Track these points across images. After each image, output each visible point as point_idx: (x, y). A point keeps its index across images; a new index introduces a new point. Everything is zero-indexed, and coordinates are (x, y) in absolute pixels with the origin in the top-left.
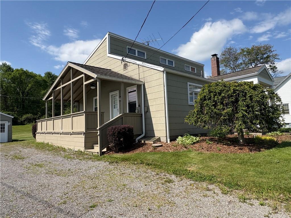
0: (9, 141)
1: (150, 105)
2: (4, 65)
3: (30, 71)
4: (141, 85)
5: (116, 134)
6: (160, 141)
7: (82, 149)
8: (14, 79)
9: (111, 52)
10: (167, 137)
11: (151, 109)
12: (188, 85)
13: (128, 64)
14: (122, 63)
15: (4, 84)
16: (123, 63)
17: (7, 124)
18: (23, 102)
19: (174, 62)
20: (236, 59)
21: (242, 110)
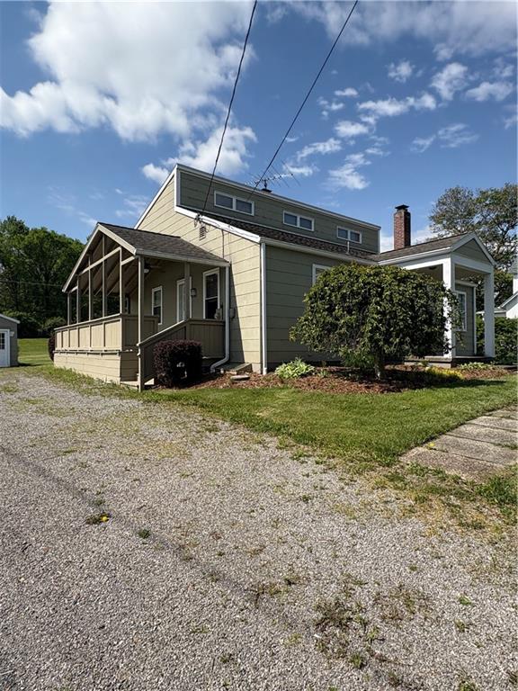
0: (12, 366)
1: (238, 305)
2: (11, 220)
3: (60, 233)
4: (225, 268)
5: (166, 356)
6: (251, 371)
7: (117, 380)
8: (29, 249)
9: (182, 204)
10: (261, 363)
11: (241, 313)
12: (314, 270)
13: (207, 227)
14: (196, 225)
15: (12, 258)
16: (199, 225)
17: (8, 334)
18: (47, 293)
19: (313, 223)
20: (470, 214)
21: (373, 318)
